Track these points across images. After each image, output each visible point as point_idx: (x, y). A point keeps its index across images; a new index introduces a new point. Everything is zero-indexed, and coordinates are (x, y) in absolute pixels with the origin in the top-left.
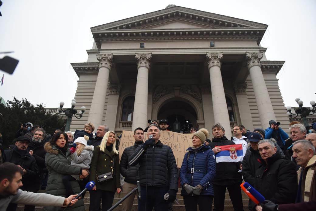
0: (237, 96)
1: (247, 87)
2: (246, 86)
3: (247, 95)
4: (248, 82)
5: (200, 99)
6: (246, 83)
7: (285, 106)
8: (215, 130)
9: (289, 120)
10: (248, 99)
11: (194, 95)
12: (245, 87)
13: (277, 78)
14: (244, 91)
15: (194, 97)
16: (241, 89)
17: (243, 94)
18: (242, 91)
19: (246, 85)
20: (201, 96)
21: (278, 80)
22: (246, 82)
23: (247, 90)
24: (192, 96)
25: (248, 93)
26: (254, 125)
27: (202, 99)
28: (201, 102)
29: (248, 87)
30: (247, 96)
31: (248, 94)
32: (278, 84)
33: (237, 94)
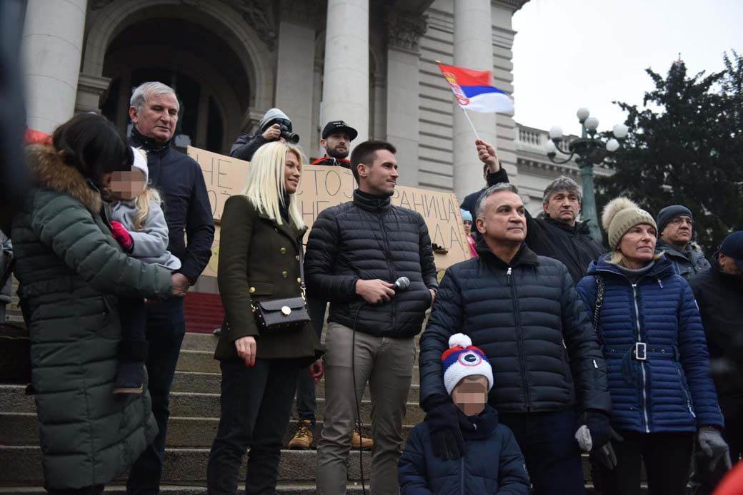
0: (390, 52)
1: (425, 32)
2: (425, 26)
3: (421, 59)
4: (433, 18)
5: (272, 34)
6: (427, 17)
7: (513, 118)
8: (562, 197)
9: (515, 161)
10: (421, 71)
11: (252, 16)
12: (419, 31)
13: (514, 28)
14: (414, 44)
15: (252, 24)
16: (406, 36)
17: (407, 53)
18: (407, 41)
19: (426, 24)
20: (277, 23)
21: (514, 33)
22: (426, 13)
23: (423, 42)
24: (245, 19)
25: (425, 54)
26: (421, 158)
27: (276, 37)
28: (272, 45)
29: (430, 32)
30: (419, 63)
31: (422, 57)
32: (511, 45)
33: (392, 48)
